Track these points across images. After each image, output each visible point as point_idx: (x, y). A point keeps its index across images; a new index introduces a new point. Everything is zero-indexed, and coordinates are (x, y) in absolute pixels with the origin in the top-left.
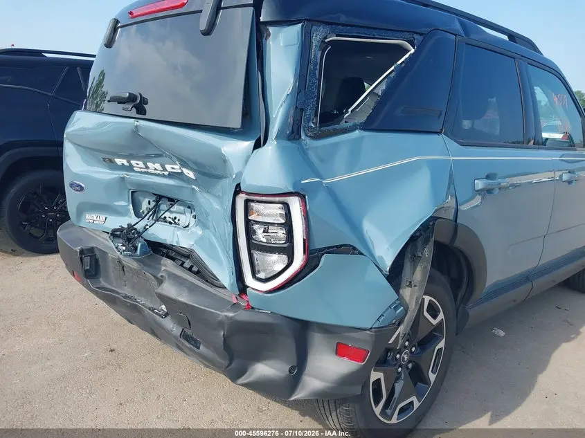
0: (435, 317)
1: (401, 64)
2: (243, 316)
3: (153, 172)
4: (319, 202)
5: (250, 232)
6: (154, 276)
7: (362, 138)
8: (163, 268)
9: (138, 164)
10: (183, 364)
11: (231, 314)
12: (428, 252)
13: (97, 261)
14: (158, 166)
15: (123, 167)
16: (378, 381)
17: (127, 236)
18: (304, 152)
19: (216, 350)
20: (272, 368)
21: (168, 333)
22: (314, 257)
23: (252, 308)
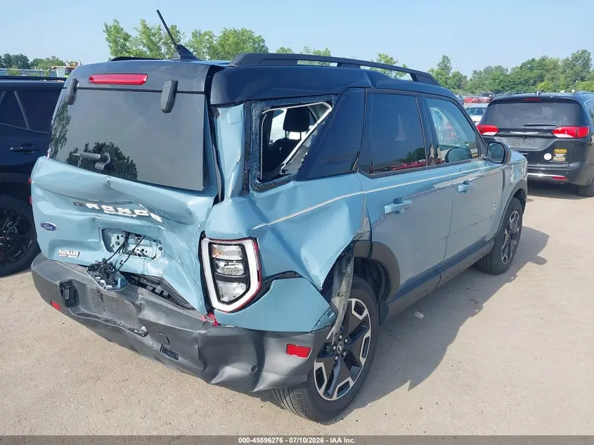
0: (361, 313)
1: (322, 122)
2: (214, 332)
3: (122, 214)
4: (268, 241)
5: (214, 267)
6: (132, 303)
7: (296, 187)
8: (140, 296)
9: (108, 209)
10: (157, 370)
11: (203, 332)
12: (350, 269)
13: (75, 291)
14: (127, 211)
15: (93, 210)
16: (320, 369)
17: (104, 270)
18: (253, 203)
19: (192, 359)
20: (238, 368)
21: (149, 348)
22: (266, 283)
23: (219, 325)
